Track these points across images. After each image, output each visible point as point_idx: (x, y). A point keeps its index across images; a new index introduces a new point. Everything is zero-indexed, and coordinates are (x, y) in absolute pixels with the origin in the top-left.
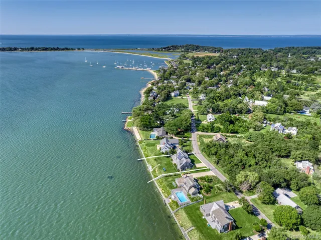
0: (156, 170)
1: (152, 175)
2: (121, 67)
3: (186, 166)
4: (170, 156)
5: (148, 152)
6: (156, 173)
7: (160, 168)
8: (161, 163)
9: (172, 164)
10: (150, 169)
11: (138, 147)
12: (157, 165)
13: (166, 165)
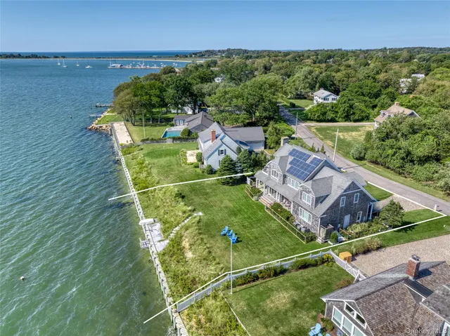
0: (186, 244)
1: (162, 276)
2: (119, 65)
3: (349, 209)
4: (243, 180)
5: (149, 174)
6: (181, 260)
7: (206, 229)
8: (206, 208)
9: (261, 207)
10: (154, 241)
11: (118, 162)
12: (188, 219)
13: (234, 213)
